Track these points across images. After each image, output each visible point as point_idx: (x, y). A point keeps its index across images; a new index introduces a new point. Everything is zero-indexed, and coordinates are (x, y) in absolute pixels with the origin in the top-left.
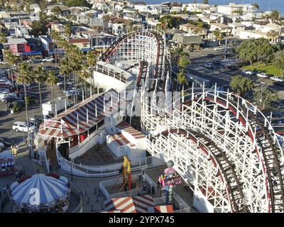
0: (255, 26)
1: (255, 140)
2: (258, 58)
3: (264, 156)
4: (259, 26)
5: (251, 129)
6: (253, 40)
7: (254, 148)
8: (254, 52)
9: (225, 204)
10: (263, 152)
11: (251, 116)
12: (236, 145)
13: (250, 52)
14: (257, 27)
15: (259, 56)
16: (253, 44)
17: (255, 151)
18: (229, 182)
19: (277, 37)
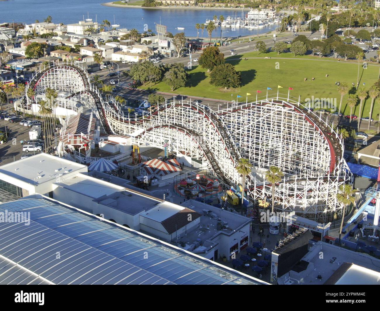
4: (126, 47)
14: (124, 47)
19: (148, 57)
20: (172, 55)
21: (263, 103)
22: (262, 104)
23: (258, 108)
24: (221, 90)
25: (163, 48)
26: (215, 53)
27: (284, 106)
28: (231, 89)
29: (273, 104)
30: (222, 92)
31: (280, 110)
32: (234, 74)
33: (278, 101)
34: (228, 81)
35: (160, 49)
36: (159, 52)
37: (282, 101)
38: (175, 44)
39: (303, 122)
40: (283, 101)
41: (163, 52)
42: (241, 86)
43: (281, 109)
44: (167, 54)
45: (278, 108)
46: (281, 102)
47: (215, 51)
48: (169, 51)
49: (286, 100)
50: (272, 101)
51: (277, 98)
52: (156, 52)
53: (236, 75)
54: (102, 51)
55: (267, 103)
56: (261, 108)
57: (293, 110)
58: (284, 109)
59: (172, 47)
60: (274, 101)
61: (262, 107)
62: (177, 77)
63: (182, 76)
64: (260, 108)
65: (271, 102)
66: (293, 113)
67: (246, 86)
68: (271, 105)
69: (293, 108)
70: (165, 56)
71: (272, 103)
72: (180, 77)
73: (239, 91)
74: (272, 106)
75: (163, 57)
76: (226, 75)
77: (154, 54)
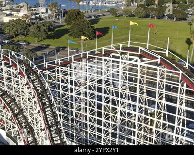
0: (13, 13)
1: (26, 77)
2: (19, 32)
3: (34, 86)
4: (16, 13)
6: (13, 21)
7: (26, 82)
8: (15, 29)
10: (33, 83)
11: (20, 62)
13: (13, 29)
14: (15, 13)
15: (19, 31)
16: (14, 23)
17: (27, 84)
19: (29, 18)
20: (49, 18)
21: (106, 51)
22: (103, 53)
23: (98, 59)
24: (79, 41)
25: (43, 13)
26: (76, 13)
27: (141, 57)
28: (88, 41)
29: (122, 53)
31: (135, 63)
33: (130, 47)
34: (84, 33)
35: (40, 14)
36: (40, 16)
37: (138, 48)
38: (51, 10)
39: (178, 85)
40: (140, 48)
41: (43, 16)
43: (136, 61)
44: (45, 17)
45: (130, 60)
46: (136, 50)
48: (47, 15)
49: (145, 46)
50: (121, 49)
51: (129, 42)
52: (38, 16)
55: (112, 52)
56: (103, 60)
57: (159, 63)
58: (142, 61)
59: (49, 12)
60: (123, 49)
61: (103, 58)
62: (39, 30)
64: (101, 59)
65: (119, 49)
66: (158, 68)
68: (118, 55)
69: (159, 60)
71: (121, 50)
72: (42, 30)
74: (120, 56)
75: (43, 19)
76: (82, 29)
77: (36, 17)
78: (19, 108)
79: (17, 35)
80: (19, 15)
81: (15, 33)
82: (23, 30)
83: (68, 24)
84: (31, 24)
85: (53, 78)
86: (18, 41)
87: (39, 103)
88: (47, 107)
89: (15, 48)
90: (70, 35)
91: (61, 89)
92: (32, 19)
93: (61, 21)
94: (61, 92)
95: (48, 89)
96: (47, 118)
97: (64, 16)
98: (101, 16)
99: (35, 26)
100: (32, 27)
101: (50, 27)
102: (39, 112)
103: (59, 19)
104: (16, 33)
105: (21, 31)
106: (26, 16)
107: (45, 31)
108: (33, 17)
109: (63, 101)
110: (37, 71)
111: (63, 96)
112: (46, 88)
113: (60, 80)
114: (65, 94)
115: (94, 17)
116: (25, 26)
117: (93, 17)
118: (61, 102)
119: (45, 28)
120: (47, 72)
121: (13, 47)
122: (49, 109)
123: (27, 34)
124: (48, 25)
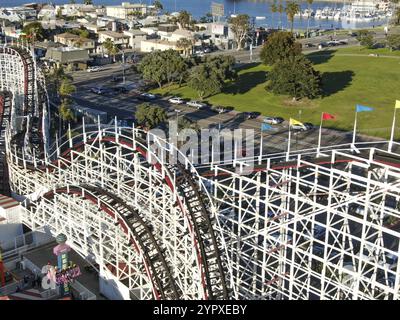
0: (159, 33)
1: (176, 189)
2: (168, 77)
3: (189, 208)
4: (165, 33)
5: (168, 174)
6: (159, 53)
7: (175, 200)
8: (161, 70)
9: (144, 282)
10: (188, 204)
12: (152, 198)
13: (157, 70)
14: (163, 34)
15: (169, 75)
16: (160, 58)
17: (177, 204)
18: (146, 251)
19: (190, 47)
20: (230, 47)
24: (286, 101)
25: (217, 36)
26: (285, 41)
28: (304, 101)
29: (373, 166)
30: (286, 105)
32: (309, 73)
34: (298, 85)
35: (213, 37)
36: (211, 42)
38: (234, 30)
41: (217, 42)
42: (323, 97)
44: (222, 44)
47: (288, 38)
48: (225, 41)
51: (390, 143)
52: (207, 41)
53: (312, 75)
54: (128, 38)
59: (231, 35)
61: (333, 170)
62: (208, 77)
63: (218, 75)
65: (367, 157)
67: (333, 96)
70: (220, 48)
71: (371, 161)
72: (214, 76)
73: (318, 106)
74: (370, 172)
75: (216, 49)
76: (295, 76)
77: (203, 44)
78: (158, 247)
79: (164, 82)
80: (171, 39)
81: (161, 78)
82: (176, 73)
83: (266, 63)
84: (193, 60)
85: (226, 194)
86: (167, 95)
87: (196, 245)
88: (211, 257)
89: (159, 112)
90: (269, 88)
91: (240, 220)
92: (196, 48)
93: (253, 53)
94: (241, 225)
95: (214, 218)
96: (208, 279)
97: (259, 43)
98: (338, 44)
99: (201, 66)
100: (194, 69)
101: (230, 69)
102: (194, 265)
103: (248, 48)
104: (164, 78)
105: (173, 75)
106: (183, 42)
107: (219, 78)
108: (199, 43)
109: (242, 243)
110: (198, 179)
111: (243, 233)
112: (212, 216)
113: (240, 201)
114: (248, 231)
115: (323, 46)
116: (181, 65)
117: (320, 47)
118: (238, 245)
119: (219, 71)
120: (216, 183)
121: (156, 109)
122: (214, 260)
123: (183, 82)
124: (225, 64)
